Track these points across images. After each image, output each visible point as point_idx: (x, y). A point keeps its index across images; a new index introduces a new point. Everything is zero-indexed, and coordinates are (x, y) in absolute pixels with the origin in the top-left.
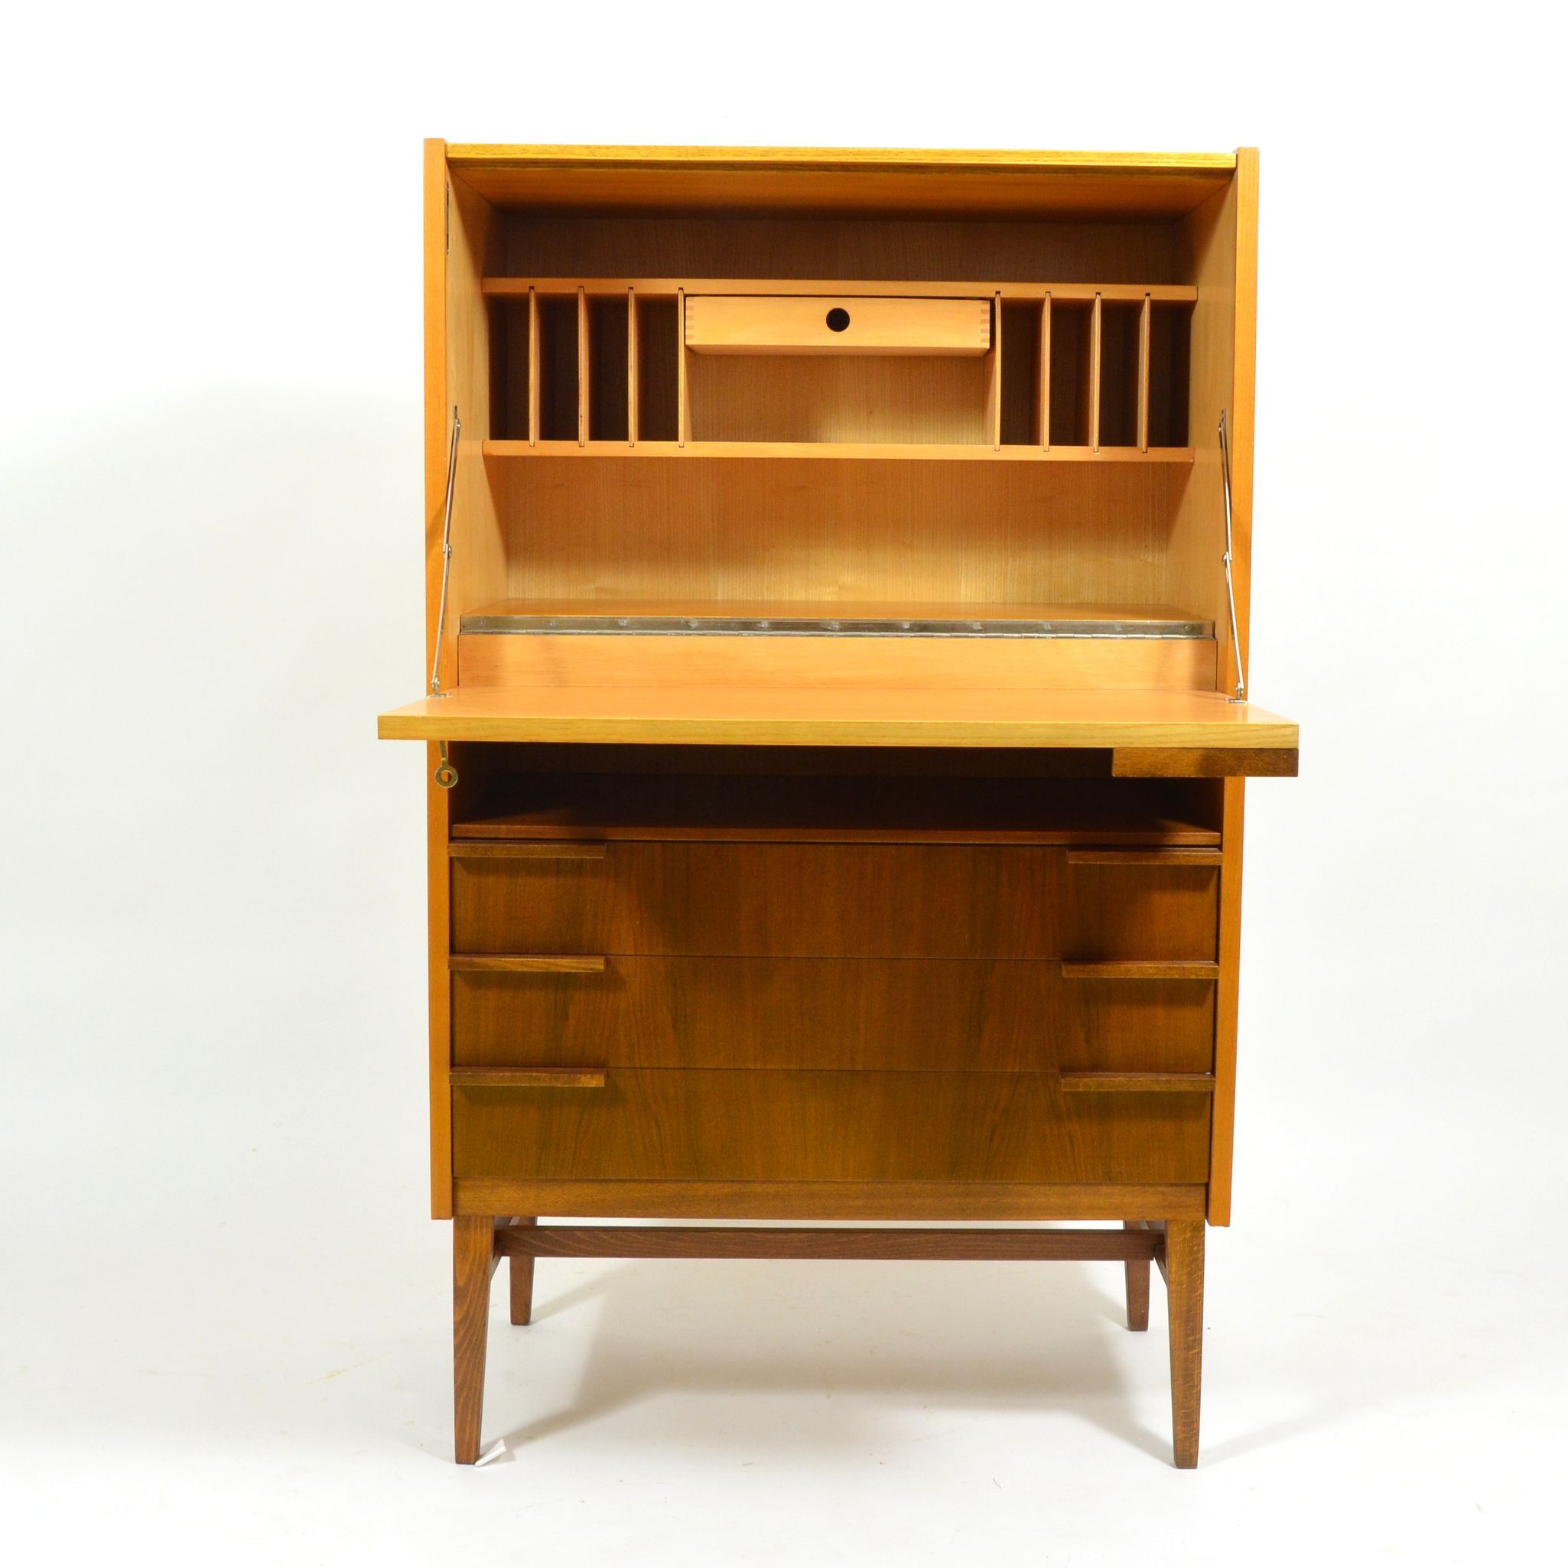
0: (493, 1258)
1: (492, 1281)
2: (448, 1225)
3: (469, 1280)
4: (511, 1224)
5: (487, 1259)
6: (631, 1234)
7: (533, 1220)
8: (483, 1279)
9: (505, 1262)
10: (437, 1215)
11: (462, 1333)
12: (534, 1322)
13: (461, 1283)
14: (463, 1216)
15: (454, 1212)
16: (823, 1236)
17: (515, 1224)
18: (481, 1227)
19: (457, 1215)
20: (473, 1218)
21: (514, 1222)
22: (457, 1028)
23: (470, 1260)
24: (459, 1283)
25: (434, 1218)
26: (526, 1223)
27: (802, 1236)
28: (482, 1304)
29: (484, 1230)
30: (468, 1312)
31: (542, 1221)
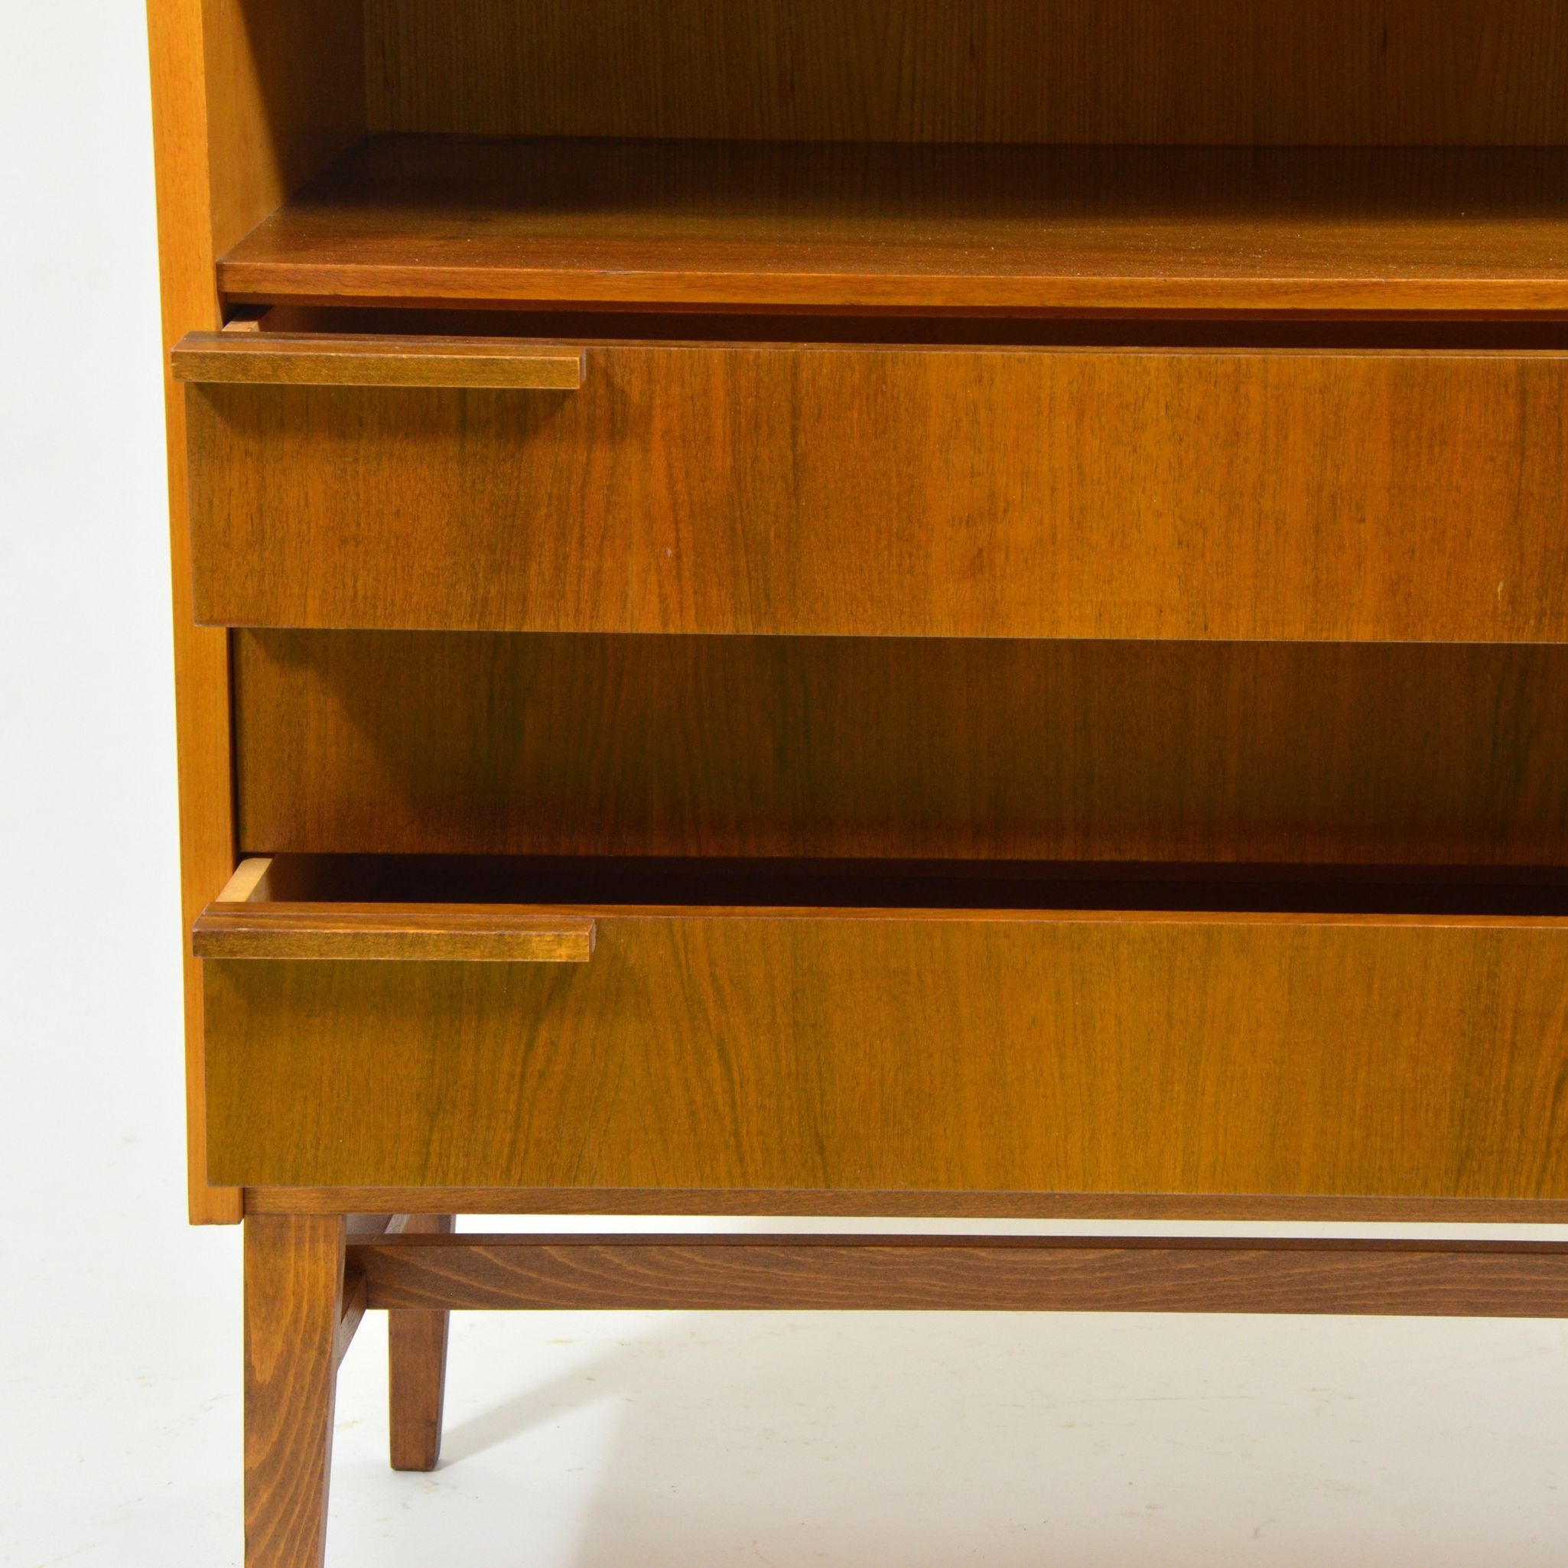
0: (344, 1312)
1: (339, 1372)
2: (232, 1237)
3: (283, 1368)
4: (389, 1230)
5: (327, 1316)
6: (676, 1250)
7: (447, 1221)
8: (318, 1363)
9: (375, 1323)
10: (202, 1215)
11: (264, 1497)
12: (446, 1464)
13: (264, 1376)
14: (268, 1215)
15: (246, 1209)
16: (1139, 1255)
17: (400, 1230)
18: (314, 1242)
19: (253, 1214)
20: (293, 1219)
21: (398, 1225)
22: (249, 763)
23: (286, 1321)
24: (259, 1377)
25: (194, 1221)
26: (426, 1227)
27: (1092, 1255)
28: (316, 1426)
29: (321, 1247)
30: (280, 1444)
31: (466, 1224)
